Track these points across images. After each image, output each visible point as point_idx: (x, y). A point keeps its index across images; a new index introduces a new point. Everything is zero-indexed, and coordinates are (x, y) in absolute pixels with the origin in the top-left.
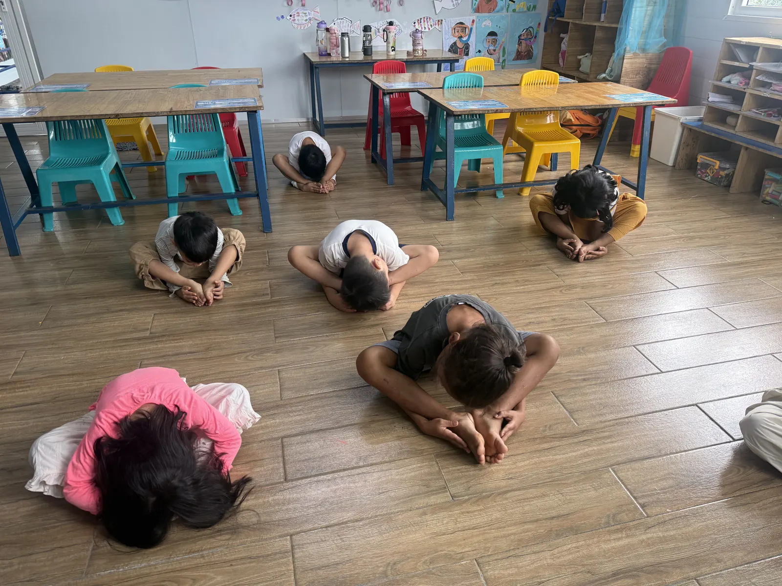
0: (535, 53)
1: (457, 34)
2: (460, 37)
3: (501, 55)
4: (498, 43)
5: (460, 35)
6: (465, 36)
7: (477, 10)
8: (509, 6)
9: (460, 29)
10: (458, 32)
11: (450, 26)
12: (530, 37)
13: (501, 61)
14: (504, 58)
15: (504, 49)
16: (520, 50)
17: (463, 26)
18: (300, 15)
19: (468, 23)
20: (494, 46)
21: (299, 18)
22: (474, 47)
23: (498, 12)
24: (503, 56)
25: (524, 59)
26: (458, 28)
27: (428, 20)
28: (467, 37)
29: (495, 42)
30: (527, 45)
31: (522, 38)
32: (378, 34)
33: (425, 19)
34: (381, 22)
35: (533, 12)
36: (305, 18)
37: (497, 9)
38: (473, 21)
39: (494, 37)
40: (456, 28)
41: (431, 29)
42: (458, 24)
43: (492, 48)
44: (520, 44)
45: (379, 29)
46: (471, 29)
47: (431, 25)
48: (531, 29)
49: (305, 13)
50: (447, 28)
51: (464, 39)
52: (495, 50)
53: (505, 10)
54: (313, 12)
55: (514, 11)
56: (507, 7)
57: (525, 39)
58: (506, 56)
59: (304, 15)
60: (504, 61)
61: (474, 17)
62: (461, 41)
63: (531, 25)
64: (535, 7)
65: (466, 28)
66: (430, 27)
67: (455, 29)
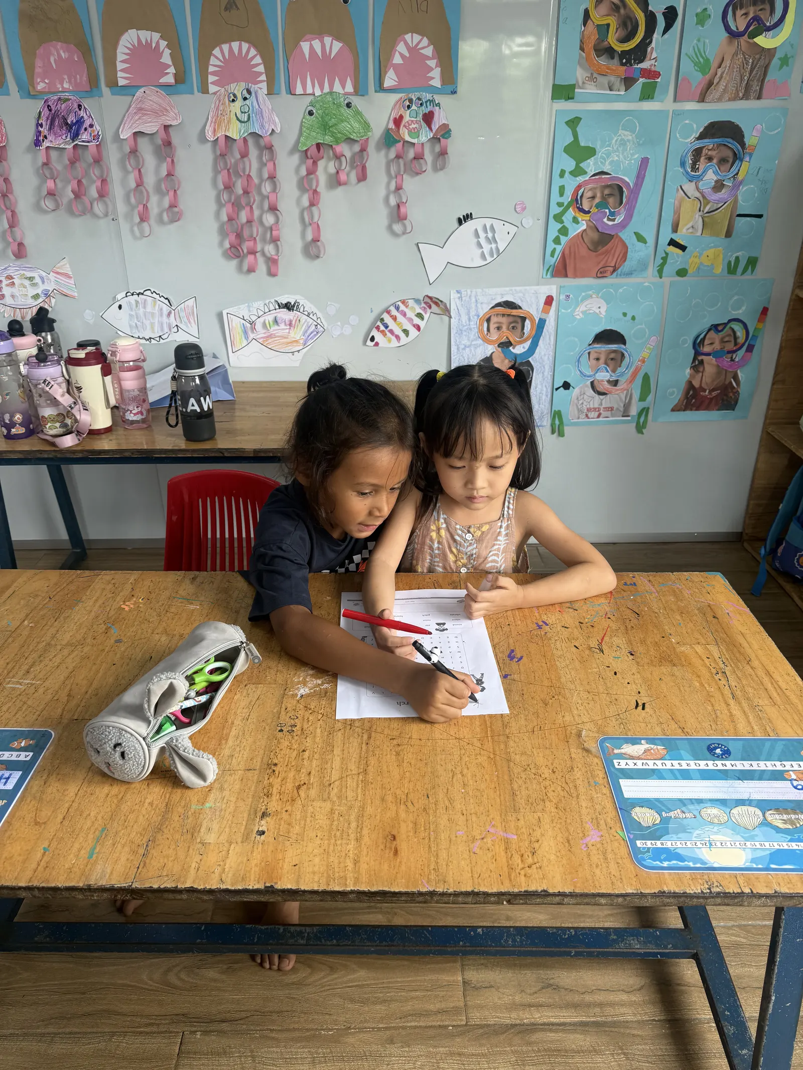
0: (744, 390)
1: (494, 336)
2: (506, 345)
3: (636, 395)
4: (625, 363)
5: (504, 340)
6: (520, 343)
7: (561, 270)
8: (665, 259)
9: (504, 320)
10: (499, 328)
11: (473, 313)
12: (730, 346)
13: (634, 411)
14: (643, 405)
15: (646, 378)
16: (696, 384)
17: (515, 312)
18: (16, 281)
19: (531, 305)
20: (614, 371)
21: (15, 290)
22: (548, 373)
23: (629, 274)
24: (642, 398)
25: (707, 408)
26: (500, 319)
27: (402, 307)
28: (527, 345)
29: (616, 360)
30: (720, 370)
31: (707, 349)
32: (251, 336)
33: (394, 312)
34: (259, 304)
35: (748, 276)
36: (32, 292)
37: (626, 266)
38: (549, 301)
39: (614, 347)
40: (494, 319)
41: (422, 324)
42: (498, 305)
43: (604, 376)
44: (697, 365)
45: (252, 323)
46: (542, 322)
47: (420, 316)
48: (737, 327)
49: (31, 279)
50: (464, 318)
51: (519, 350)
52: (615, 383)
53: (652, 270)
54: (52, 276)
55: (682, 273)
56: (659, 261)
57: (715, 354)
58: (650, 398)
59: (27, 283)
60: (644, 411)
61: (552, 288)
62: (507, 354)
63: (739, 313)
64: (752, 262)
65: (523, 319)
66: (417, 321)
67: (488, 320)
